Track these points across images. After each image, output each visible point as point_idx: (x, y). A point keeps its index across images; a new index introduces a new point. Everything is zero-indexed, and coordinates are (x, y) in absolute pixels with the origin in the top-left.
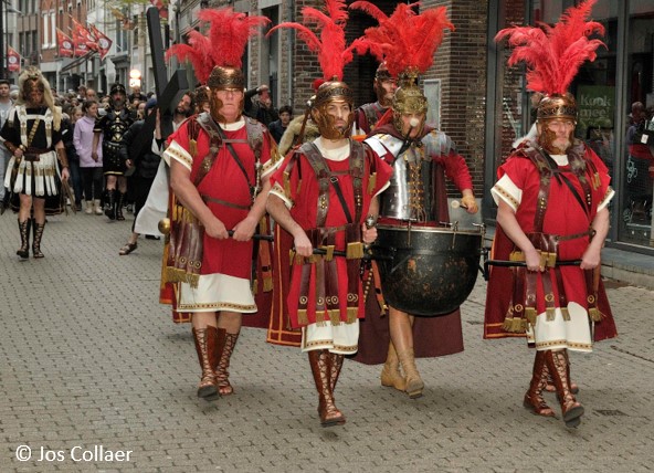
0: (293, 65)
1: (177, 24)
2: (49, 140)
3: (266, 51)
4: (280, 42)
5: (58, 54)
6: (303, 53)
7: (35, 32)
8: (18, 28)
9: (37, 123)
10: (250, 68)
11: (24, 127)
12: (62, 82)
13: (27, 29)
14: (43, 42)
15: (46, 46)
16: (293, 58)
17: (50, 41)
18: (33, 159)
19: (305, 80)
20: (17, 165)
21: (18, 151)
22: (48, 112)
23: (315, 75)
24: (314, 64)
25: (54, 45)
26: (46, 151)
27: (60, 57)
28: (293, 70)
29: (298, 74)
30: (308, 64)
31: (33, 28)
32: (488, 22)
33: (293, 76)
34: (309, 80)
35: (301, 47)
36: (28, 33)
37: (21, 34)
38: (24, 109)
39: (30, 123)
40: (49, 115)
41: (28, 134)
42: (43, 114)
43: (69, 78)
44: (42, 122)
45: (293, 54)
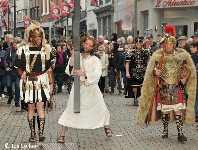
2: (44, 66)
5: (50, 18)
7: (38, 7)
8: (30, 6)
9: (36, 56)
11: (28, 59)
12: (52, 32)
13: (34, 6)
14: (42, 12)
15: (44, 14)
17: (46, 11)
18: (33, 79)
20: (24, 84)
21: (23, 76)
22: (43, 49)
25: (48, 13)
26: (41, 73)
27: (51, 19)
31: (37, 5)
36: (34, 8)
37: (31, 9)
38: (28, 48)
39: (32, 56)
41: (30, 63)
42: (40, 50)
43: (56, 30)
44: (39, 56)
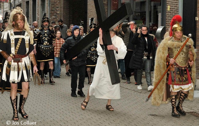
0: (50, 14)
1: (14, 3)
3: (42, 10)
4: (46, 8)
6: (53, 11)
10: (37, 15)
16: (50, 12)
19: (53, 18)
21: (10, 58)
22: (26, 33)
23: (56, 17)
24: (56, 14)
26: (25, 56)
28: (50, 16)
29: (51, 17)
30: (54, 14)
32: (108, 2)
33: (50, 17)
34: (55, 18)
35: (52, 9)
40: (27, 35)
42: (24, 35)
45: (50, 11)
